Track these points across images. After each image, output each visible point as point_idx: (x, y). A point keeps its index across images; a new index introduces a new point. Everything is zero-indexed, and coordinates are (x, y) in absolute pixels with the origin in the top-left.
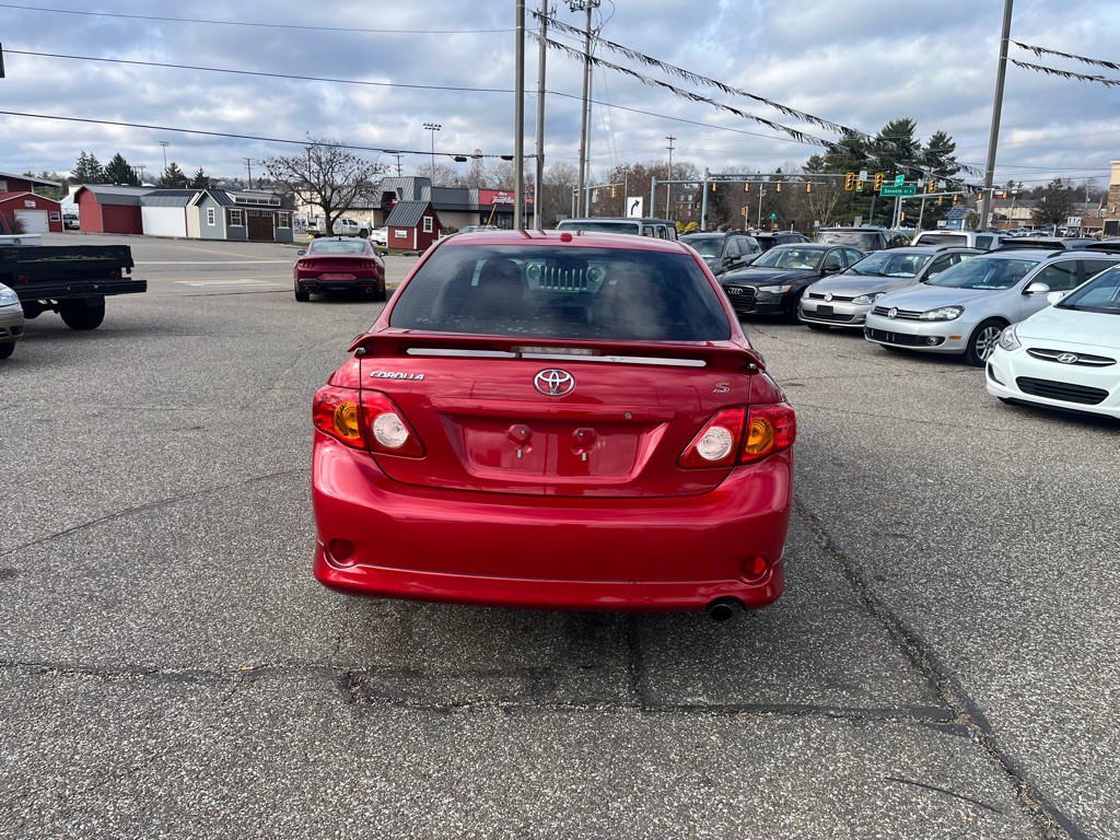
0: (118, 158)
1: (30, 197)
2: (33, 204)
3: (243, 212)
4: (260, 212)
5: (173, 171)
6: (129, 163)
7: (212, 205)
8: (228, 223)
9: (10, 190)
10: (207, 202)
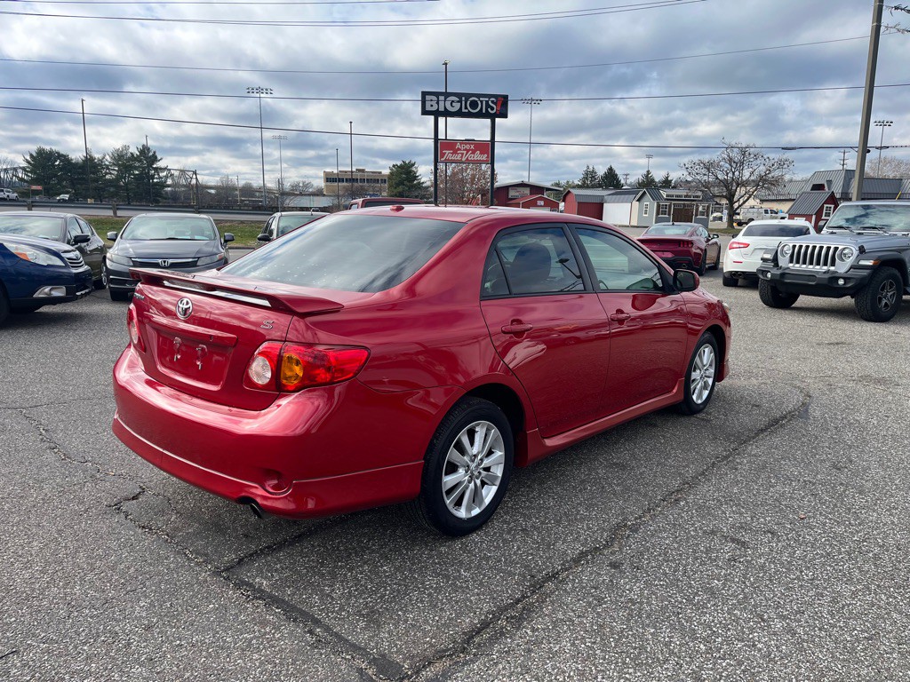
0: (611, 169)
1: (541, 199)
2: (542, 203)
3: (670, 206)
4: (684, 204)
5: (647, 176)
6: (617, 172)
7: (648, 200)
8: (658, 213)
9: (531, 194)
10: (645, 198)
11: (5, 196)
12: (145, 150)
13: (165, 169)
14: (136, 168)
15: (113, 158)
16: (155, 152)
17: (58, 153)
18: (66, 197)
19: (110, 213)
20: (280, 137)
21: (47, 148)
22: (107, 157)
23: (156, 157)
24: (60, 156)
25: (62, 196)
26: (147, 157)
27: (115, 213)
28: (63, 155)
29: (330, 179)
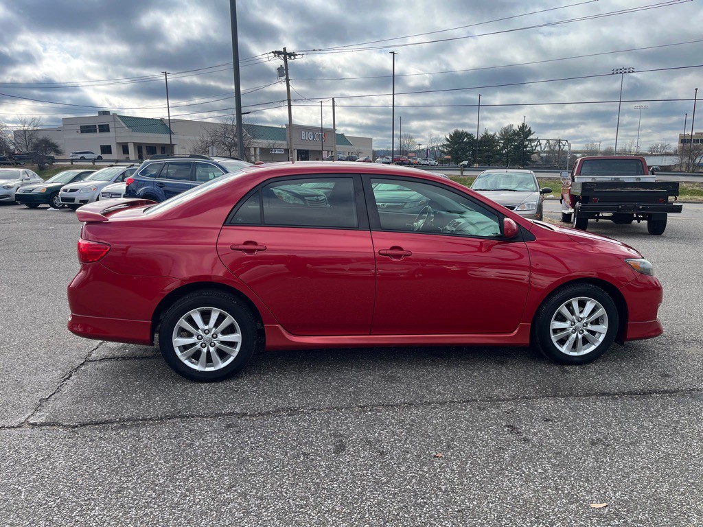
11: (428, 163)
12: (523, 127)
13: (535, 140)
14: (515, 141)
15: (501, 134)
16: (530, 128)
17: (466, 133)
18: (466, 163)
19: (458, 173)
20: (641, 107)
21: (460, 130)
22: (497, 134)
23: (531, 131)
24: (467, 135)
25: (464, 163)
26: (524, 132)
27: (462, 173)
28: (470, 135)
29: (683, 140)
